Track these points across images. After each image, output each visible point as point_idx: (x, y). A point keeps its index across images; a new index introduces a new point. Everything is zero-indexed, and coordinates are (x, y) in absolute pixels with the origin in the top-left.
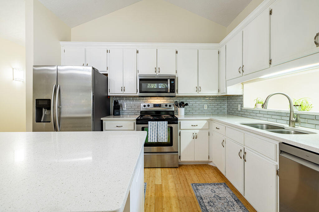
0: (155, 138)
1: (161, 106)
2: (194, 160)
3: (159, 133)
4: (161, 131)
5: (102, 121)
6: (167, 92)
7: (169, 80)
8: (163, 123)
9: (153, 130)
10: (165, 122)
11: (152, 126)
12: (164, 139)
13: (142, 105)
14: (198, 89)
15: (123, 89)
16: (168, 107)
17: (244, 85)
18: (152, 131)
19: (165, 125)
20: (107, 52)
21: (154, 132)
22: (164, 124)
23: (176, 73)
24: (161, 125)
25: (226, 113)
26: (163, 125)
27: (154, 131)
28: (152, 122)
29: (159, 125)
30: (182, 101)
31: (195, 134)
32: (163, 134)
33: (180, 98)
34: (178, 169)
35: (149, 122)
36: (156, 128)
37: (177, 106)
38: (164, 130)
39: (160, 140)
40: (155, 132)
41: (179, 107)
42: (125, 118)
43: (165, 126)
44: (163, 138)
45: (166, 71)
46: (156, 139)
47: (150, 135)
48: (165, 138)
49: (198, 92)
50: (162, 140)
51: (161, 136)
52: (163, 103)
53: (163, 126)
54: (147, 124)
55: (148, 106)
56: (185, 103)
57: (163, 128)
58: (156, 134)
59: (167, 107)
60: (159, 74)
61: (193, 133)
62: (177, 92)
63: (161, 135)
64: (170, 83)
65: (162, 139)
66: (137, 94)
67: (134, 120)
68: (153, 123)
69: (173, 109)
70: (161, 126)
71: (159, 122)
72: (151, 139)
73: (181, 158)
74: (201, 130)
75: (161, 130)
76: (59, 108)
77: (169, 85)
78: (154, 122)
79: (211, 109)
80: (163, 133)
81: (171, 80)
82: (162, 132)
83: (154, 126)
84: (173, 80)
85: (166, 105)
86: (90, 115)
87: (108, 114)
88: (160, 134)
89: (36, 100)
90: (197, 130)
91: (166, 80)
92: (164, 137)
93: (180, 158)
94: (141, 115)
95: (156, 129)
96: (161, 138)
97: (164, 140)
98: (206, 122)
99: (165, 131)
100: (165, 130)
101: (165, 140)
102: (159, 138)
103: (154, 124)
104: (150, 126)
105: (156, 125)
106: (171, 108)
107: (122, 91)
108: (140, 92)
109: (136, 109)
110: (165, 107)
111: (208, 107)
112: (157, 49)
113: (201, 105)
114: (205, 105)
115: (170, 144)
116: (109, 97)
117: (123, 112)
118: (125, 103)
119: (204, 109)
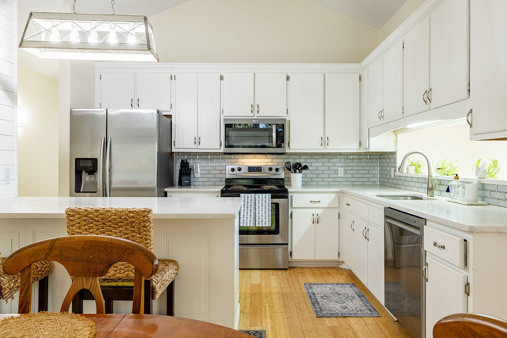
0: (250, 221)
1: (261, 169)
2: (314, 259)
3: (257, 212)
4: (260, 209)
5: (166, 193)
6: (271, 147)
7: (274, 127)
8: (264, 197)
9: (247, 207)
10: (267, 195)
11: (246, 201)
13: (229, 168)
14: (325, 141)
15: (197, 141)
16: (274, 171)
17: (398, 135)
19: (267, 199)
20: (171, 79)
21: (249, 211)
23: (287, 114)
24: (260, 200)
25: (378, 183)
26: (264, 199)
27: (249, 209)
28: (246, 194)
29: (257, 199)
30: (298, 161)
31: (315, 215)
32: (264, 215)
33: (296, 157)
35: (242, 195)
36: (252, 204)
37: (289, 169)
38: (265, 208)
39: (259, 224)
40: (251, 210)
41: (293, 171)
42: (203, 189)
43: (267, 202)
44: (264, 220)
45: (270, 110)
46: (252, 222)
47: (244, 215)
48: (267, 220)
49: (324, 147)
50: (262, 224)
51: (261, 217)
52: (265, 164)
53: (264, 201)
55: (240, 169)
56: (303, 165)
57: (264, 204)
58: (252, 214)
59: (272, 172)
60: (260, 114)
61: (313, 215)
62: (289, 146)
63: (260, 215)
65: (262, 221)
66: (220, 149)
67: (218, 192)
68: (248, 197)
69: (282, 175)
70: (261, 202)
71: (257, 195)
72: (245, 222)
73: (293, 254)
74: (326, 209)
75: (261, 207)
78: (250, 195)
79: (351, 176)
80: (264, 212)
81: (279, 126)
82: (262, 211)
83: (249, 201)
84: (282, 126)
85: (270, 169)
88: (259, 213)
89: (77, 159)
90: (319, 209)
92: (265, 218)
93: (291, 255)
94: (226, 186)
95: (253, 206)
96: (260, 220)
97: (265, 224)
98: (334, 195)
99: (267, 210)
100: (267, 207)
101: (267, 223)
102: (257, 220)
103: (250, 199)
105: (253, 199)
106: (278, 173)
107: (196, 144)
108: (226, 147)
109: (217, 176)
110: (268, 171)
111: (346, 172)
112: (254, 74)
113: (333, 168)
114: (339, 168)
115: (275, 232)
116: (173, 155)
117: (195, 180)
118: (198, 166)
119: (339, 176)
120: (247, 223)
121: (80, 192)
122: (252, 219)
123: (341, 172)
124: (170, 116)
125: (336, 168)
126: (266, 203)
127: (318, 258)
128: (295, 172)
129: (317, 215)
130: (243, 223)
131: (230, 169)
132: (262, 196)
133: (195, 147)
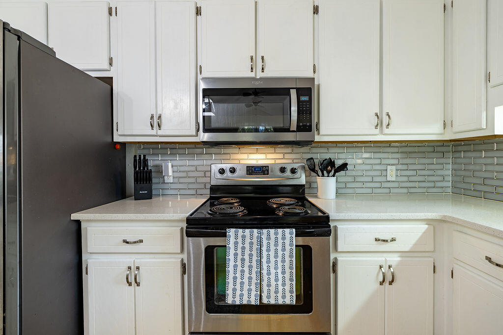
0: (250, 290)
1: (268, 171)
3: (265, 272)
4: (272, 265)
5: (78, 223)
6: (287, 130)
7: (294, 94)
8: (280, 236)
9: (243, 260)
10: (287, 231)
11: (240, 245)
12: (284, 291)
14: (381, 119)
15: (156, 122)
16: (288, 173)
18: (239, 263)
19: (287, 242)
20: (110, 14)
21: (246, 269)
22: (284, 238)
24: (272, 242)
25: (450, 190)
26: (280, 241)
27: (247, 263)
28: (240, 230)
29: (265, 242)
30: (327, 156)
31: (386, 268)
32: (280, 276)
35: (231, 232)
36: (254, 253)
37: (313, 169)
38: (283, 261)
39: (269, 297)
40: (250, 267)
41: (320, 173)
43: (288, 247)
44: (280, 288)
46: (253, 293)
47: (235, 278)
48: (287, 288)
49: (382, 131)
50: (276, 298)
51: (273, 283)
52: (272, 162)
54: (224, 235)
55: (233, 170)
56: (338, 163)
57: (280, 253)
58: (254, 276)
59: (285, 175)
60: (263, 74)
61: (381, 267)
62: (318, 129)
63: (273, 277)
64: (299, 101)
65: (276, 292)
66: (197, 135)
68: (244, 237)
69: (302, 179)
70: (272, 248)
71: (265, 231)
72: (238, 293)
74: (407, 255)
75: (272, 259)
77: (294, 108)
78: (247, 231)
79: (406, 179)
80: (280, 271)
81: (300, 92)
82: (276, 268)
83: (247, 246)
84: (308, 91)
85: (283, 170)
88: (269, 274)
91: (286, 92)
92: (284, 285)
94: (211, 198)
95: (255, 258)
96: (273, 289)
97: (284, 297)
99: (287, 264)
100: (287, 259)
101: (288, 295)
102: (265, 288)
103: (248, 240)
104: (232, 244)
105: (255, 240)
106: (296, 176)
107: (155, 128)
108: (206, 130)
109: (200, 180)
110: (279, 173)
111: (399, 173)
112: (256, 2)
113: (379, 167)
114: (389, 167)
116: (118, 147)
117: (166, 186)
118: (170, 165)
119: (388, 179)
120: (242, 295)
122: (253, 287)
123: (392, 174)
126: (284, 249)
128: (323, 175)
129: (390, 267)
130: (234, 296)
131: (217, 171)
132: (276, 234)
133: (154, 132)
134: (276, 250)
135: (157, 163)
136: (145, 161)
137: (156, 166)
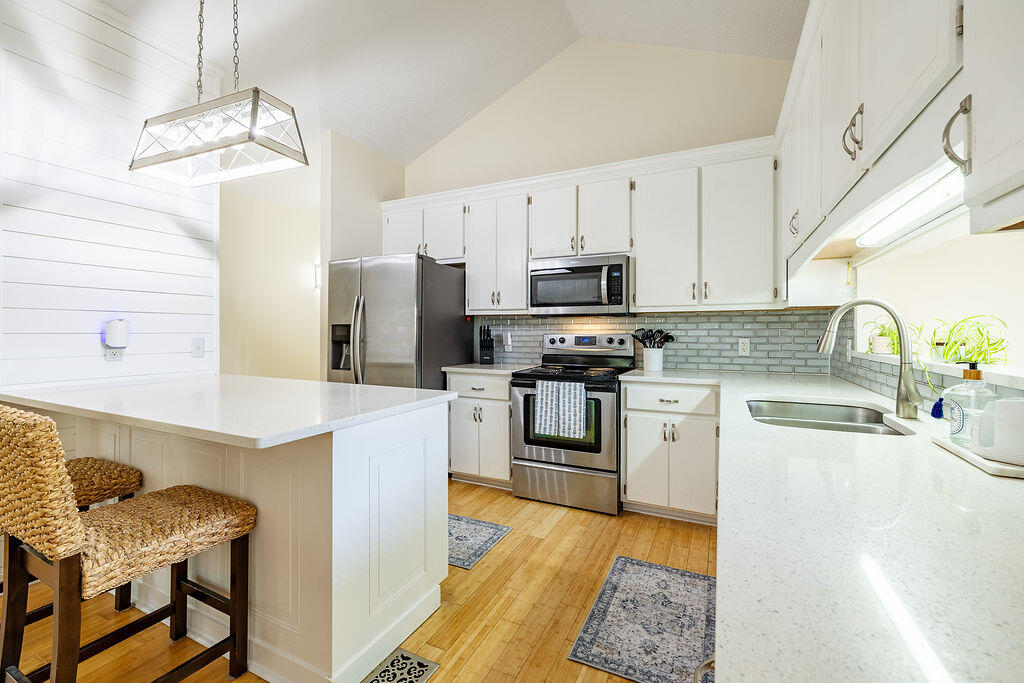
0: (550, 426)
1: (595, 341)
2: (666, 504)
3: (561, 413)
4: (567, 408)
5: (445, 373)
6: (599, 303)
7: (605, 271)
8: (572, 388)
9: (547, 403)
10: (578, 384)
11: (545, 393)
12: (576, 430)
13: (547, 338)
14: (700, 289)
15: (496, 298)
16: (616, 344)
18: (544, 405)
19: (578, 392)
20: (465, 212)
21: (549, 410)
22: (575, 389)
23: (632, 245)
24: (567, 391)
25: (828, 370)
26: (573, 391)
27: (549, 406)
28: (545, 382)
29: (561, 391)
31: (669, 427)
32: (572, 417)
34: (613, 521)
35: (539, 383)
36: (554, 398)
37: (642, 341)
38: (575, 407)
39: (564, 432)
40: (552, 409)
41: (648, 345)
42: (495, 371)
43: (579, 397)
44: (572, 427)
45: (602, 244)
46: (553, 428)
47: (541, 415)
48: (577, 427)
49: (700, 300)
50: (569, 433)
51: (567, 422)
52: (602, 332)
53: (572, 396)
54: (533, 386)
55: (562, 341)
57: (572, 401)
58: (554, 415)
59: (612, 345)
60: (584, 252)
61: (665, 425)
62: (634, 301)
63: (567, 417)
64: (609, 277)
65: (569, 429)
66: (527, 309)
67: (511, 375)
68: (547, 387)
69: (631, 352)
70: (567, 396)
71: (562, 383)
72: (543, 426)
73: (629, 490)
74: (691, 417)
75: (567, 405)
76: (363, 341)
77: (604, 283)
78: (550, 382)
79: (765, 354)
80: (572, 413)
81: (612, 268)
82: (569, 411)
83: (549, 393)
84: (619, 267)
85: (611, 341)
86: (412, 360)
87: (468, 359)
88: (564, 415)
89: (334, 326)
90: (678, 416)
91: (599, 269)
92: (575, 424)
93: (625, 493)
95: (555, 402)
96: (567, 426)
97: (575, 433)
98: (706, 392)
99: (578, 410)
100: (578, 406)
101: (578, 432)
102: (561, 425)
103: (550, 389)
104: (539, 392)
105: (555, 389)
106: (623, 347)
107: (495, 304)
108: (533, 305)
109: (534, 350)
110: (607, 344)
111: (754, 347)
112: (578, 187)
113: (728, 340)
114: (741, 340)
115: (594, 447)
116: (469, 319)
117: (505, 355)
118: (509, 334)
119: (740, 354)
120: (545, 428)
121: (339, 368)
122: (553, 423)
123: (744, 347)
124: (462, 266)
125: (734, 340)
126: (575, 398)
127: (675, 505)
128: (651, 347)
129: (673, 425)
130: (540, 429)
131: (549, 341)
132: (570, 385)
133: (494, 307)
134: (570, 398)
135: (499, 333)
136: (489, 330)
137: (498, 336)
